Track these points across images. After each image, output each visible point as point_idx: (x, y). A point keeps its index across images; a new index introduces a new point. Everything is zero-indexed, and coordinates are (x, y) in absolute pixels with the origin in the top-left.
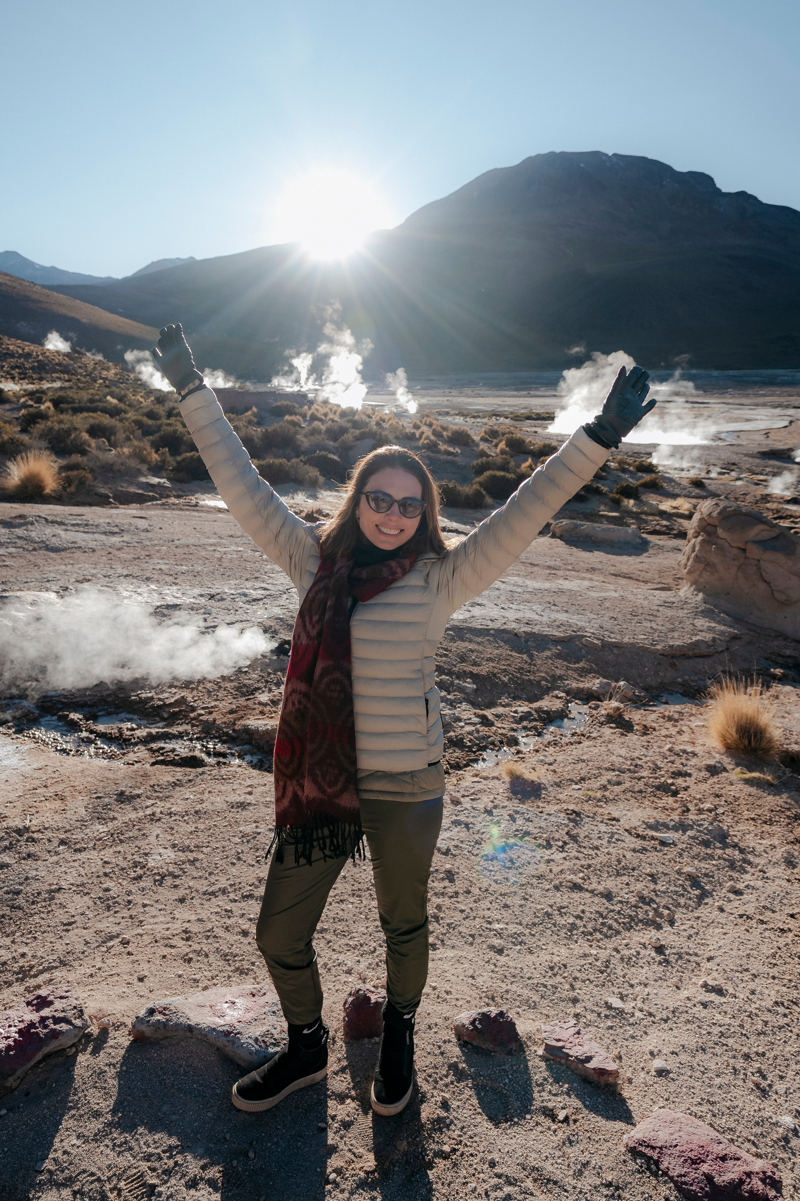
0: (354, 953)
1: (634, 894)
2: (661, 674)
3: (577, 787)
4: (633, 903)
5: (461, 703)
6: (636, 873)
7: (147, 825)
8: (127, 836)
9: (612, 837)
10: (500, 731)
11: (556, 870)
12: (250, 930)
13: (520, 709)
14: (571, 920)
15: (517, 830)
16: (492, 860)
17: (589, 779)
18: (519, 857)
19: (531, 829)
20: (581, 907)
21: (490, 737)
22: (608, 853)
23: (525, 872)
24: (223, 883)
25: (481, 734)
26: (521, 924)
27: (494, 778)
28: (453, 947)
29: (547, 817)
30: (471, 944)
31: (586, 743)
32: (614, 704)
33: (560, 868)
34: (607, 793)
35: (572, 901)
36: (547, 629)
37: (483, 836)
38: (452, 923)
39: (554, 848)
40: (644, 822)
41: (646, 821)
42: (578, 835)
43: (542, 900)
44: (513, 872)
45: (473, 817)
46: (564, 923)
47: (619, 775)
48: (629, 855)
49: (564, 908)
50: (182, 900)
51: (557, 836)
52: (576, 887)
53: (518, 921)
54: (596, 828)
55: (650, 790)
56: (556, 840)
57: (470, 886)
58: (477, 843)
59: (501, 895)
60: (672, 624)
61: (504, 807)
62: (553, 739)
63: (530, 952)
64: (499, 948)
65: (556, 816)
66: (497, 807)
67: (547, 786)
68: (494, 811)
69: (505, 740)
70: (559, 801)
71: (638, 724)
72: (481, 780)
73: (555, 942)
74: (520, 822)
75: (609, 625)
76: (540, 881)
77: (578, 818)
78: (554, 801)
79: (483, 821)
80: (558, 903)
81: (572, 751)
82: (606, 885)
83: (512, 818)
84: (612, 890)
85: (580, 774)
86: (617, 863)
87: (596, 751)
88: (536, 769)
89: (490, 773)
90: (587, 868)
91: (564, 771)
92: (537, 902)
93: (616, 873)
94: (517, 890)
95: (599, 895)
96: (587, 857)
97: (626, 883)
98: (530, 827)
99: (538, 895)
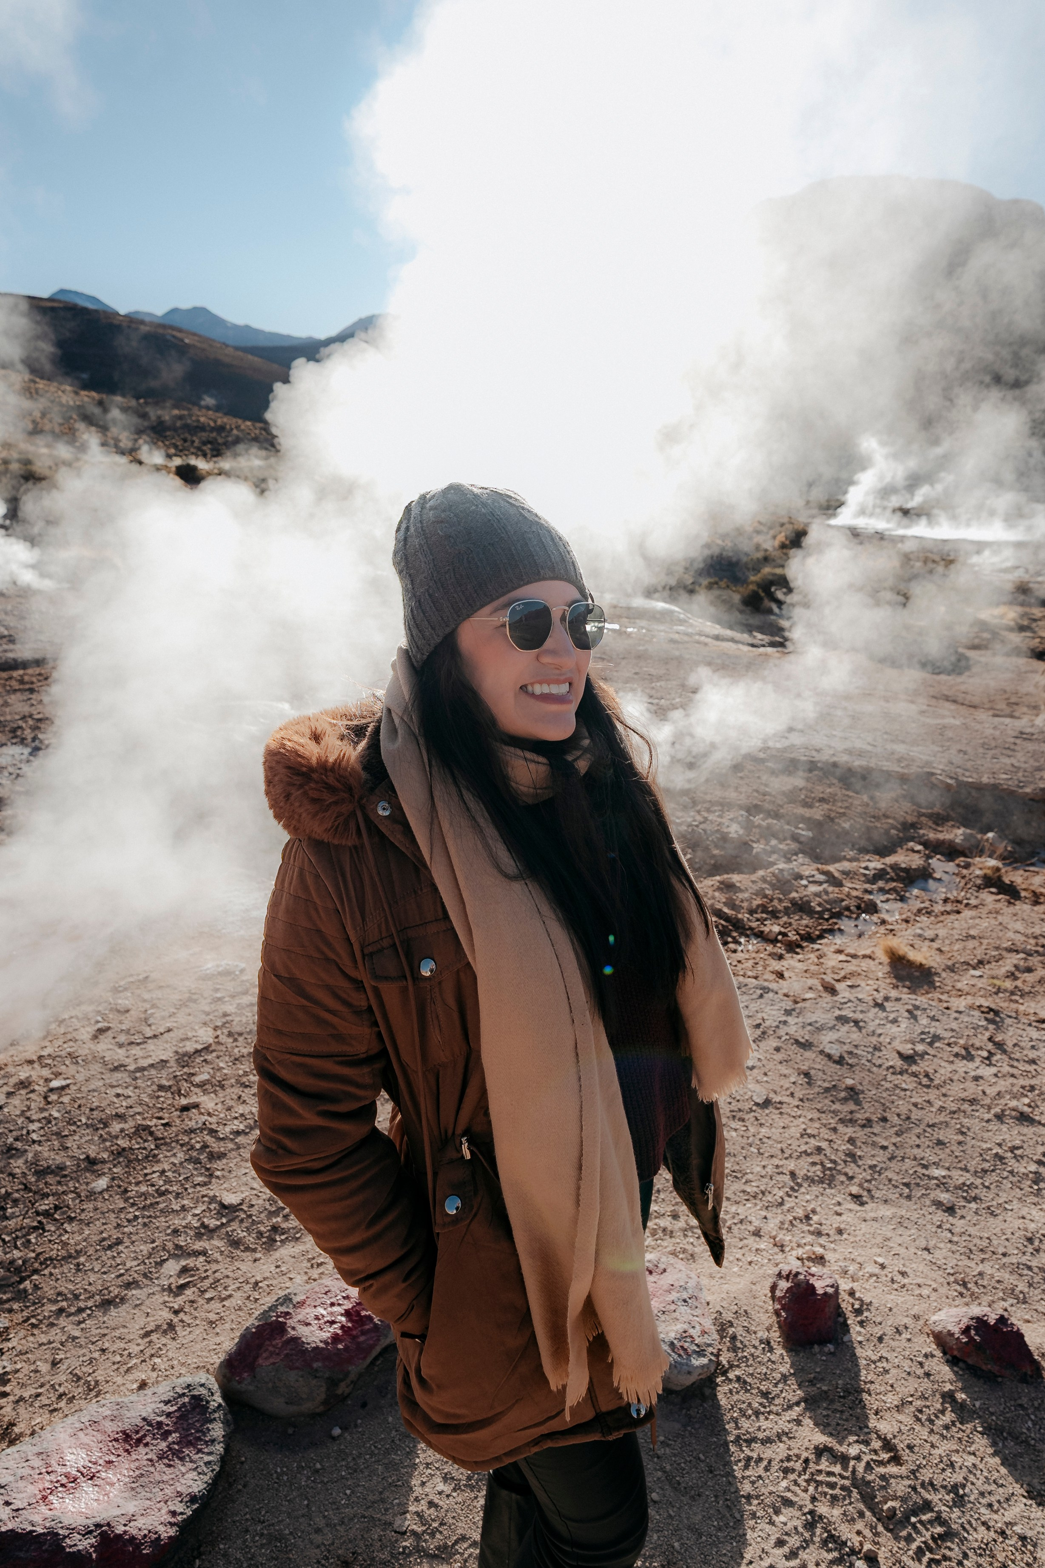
0: (756, 1204)
2: (1034, 825)
3: (977, 973)
5: (796, 854)
10: (854, 893)
11: (991, 1091)
13: (871, 865)
14: (1033, 1167)
15: (923, 1033)
16: (901, 1073)
17: (989, 962)
18: (936, 1071)
19: (941, 1032)
21: (843, 900)
23: (949, 1093)
25: (831, 896)
26: (966, 1169)
27: (865, 956)
28: (886, 1201)
29: (957, 1015)
30: (909, 1197)
31: (967, 913)
32: (992, 863)
33: (995, 1090)
34: (1019, 983)
36: (885, 763)
37: (881, 1039)
38: (875, 1166)
39: (978, 1060)
43: (986, 1135)
44: (934, 1092)
45: (862, 1012)
46: (1023, 1170)
47: (1025, 959)
49: (1018, 1148)
51: (978, 1044)
52: (1024, 1118)
53: (961, 1165)
54: (1024, 1034)
56: (978, 1049)
57: (884, 1111)
58: (876, 1048)
59: (929, 1126)
60: (1036, 760)
61: (898, 1000)
62: (922, 905)
63: (992, 1214)
64: (949, 1205)
65: (969, 1015)
66: (887, 999)
67: (939, 971)
68: (886, 1004)
69: (863, 905)
70: (961, 994)
71: (1025, 890)
72: (849, 959)
73: (1020, 1199)
74: (924, 1021)
75: (958, 759)
76: (974, 1107)
77: (998, 1019)
78: (954, 992)
79: (876, 1018)
80: (1007, 1141)
81: (953, 923)
83: (913, 1016)
85: (975, 955)
87: (984, 924)
88: (917, 946)
89: (856, 950)
90: (1030, 1091)
91: (952, 951)
92: (979, 1138)
94: (948, 1119)
96: (1024, 1074)
98: (939, 1029)
99: (977, 1128)
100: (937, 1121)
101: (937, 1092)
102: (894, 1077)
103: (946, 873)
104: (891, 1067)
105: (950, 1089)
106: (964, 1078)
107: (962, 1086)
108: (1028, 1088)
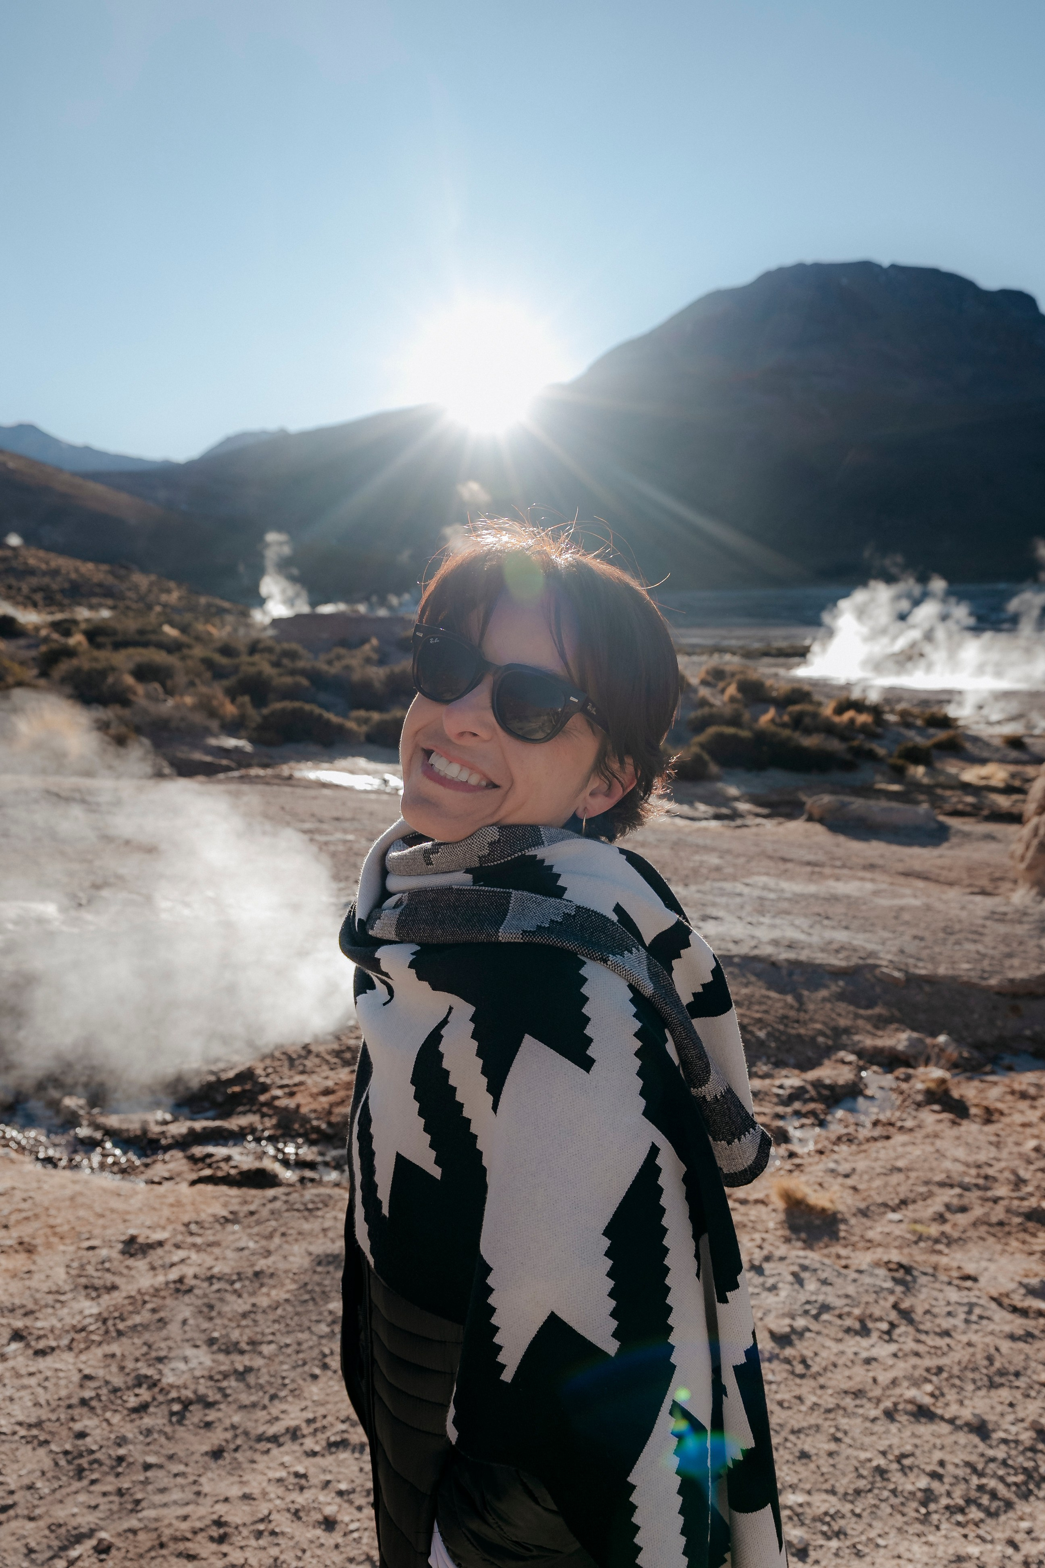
1: (1026, 1424)
2: (999, 1023)
3: (895, 1216)
4: (1028, 1443)
6: (1022, 1382)
7: (167, 1302)
8: (129, 1323)
9: (970, 1312)
11: (884, 1378)
12: (339, 1518)
13: (787, 1082)
14: (923, 1482)
15: (808, 1302)
17: (914, 1202)
18: (816, 1354)
19: (832, 1300)
20: (938, 1455)
22: (969, 1344)
23: (828, 1384)
24: (294, 1417)
26: (833, 1492)
27: (757, 1202)
29: (855, 1275)
31: (899, 1138)
32: (936, 1073)
33: (890, 1375)
34: (947, 1228)
35: (917, 1441)
36: (820, 955)
39: (875, 1335)
40: (1020, 1283)
41: (1025, 1281)
42: (912, 1310)
43: (867, 1440)
44: (809, 1383)
46: (909, 1487)
47: (960, 1196)
48: (1006, 1346)
49: (907, 1456)
50: (217, 1454)
51: (877, 1312)
52: (923, 1413)
53: (827, 1486)
54: (940, 1296)
55: (1017, 1220)
56: (877, 1320)
59: (793, 1432)
60: (1008, 945)
61: (782, 1259)
62: (844, 1131)
63: (859, 1555)
64: (800, 1546)
65: (872, 1275)
66: (768, 1259)
67: (847, 1216)
68: (766, 1266)
70: (870, 1244)
71: (976, 1105)
73: (899, 1530)
74: (811, 1285)
75: (912, 948)
76: (858, 1402)
77: (909, 1278)
78: (862, 1244)
80: (894, 1447)
81: (878, 1152)
82: (974, 1407)
83: (798, 1280)
84: (986, 1417)
85: (897, 1194)
86: (986, 1363)
87: (917, 1152)
88: (825, 1185)
89: (748, 1193)
90: (936, 1374)
91: (870, 1189)
92: (858, 1445)
93: (987, 1383)
94: (820, 1421)
95: (966, 1429)
96: (933, 1351)
97: (1007, 1402)
98: (829, 1296)
99: (858, 1431)
100: (805, 1424)
101: (812, 1383)
103: (882, 1088)
105: (830, 1379)
106: (852, 1362)
107: (847, 1373)
108: (934, 1371)
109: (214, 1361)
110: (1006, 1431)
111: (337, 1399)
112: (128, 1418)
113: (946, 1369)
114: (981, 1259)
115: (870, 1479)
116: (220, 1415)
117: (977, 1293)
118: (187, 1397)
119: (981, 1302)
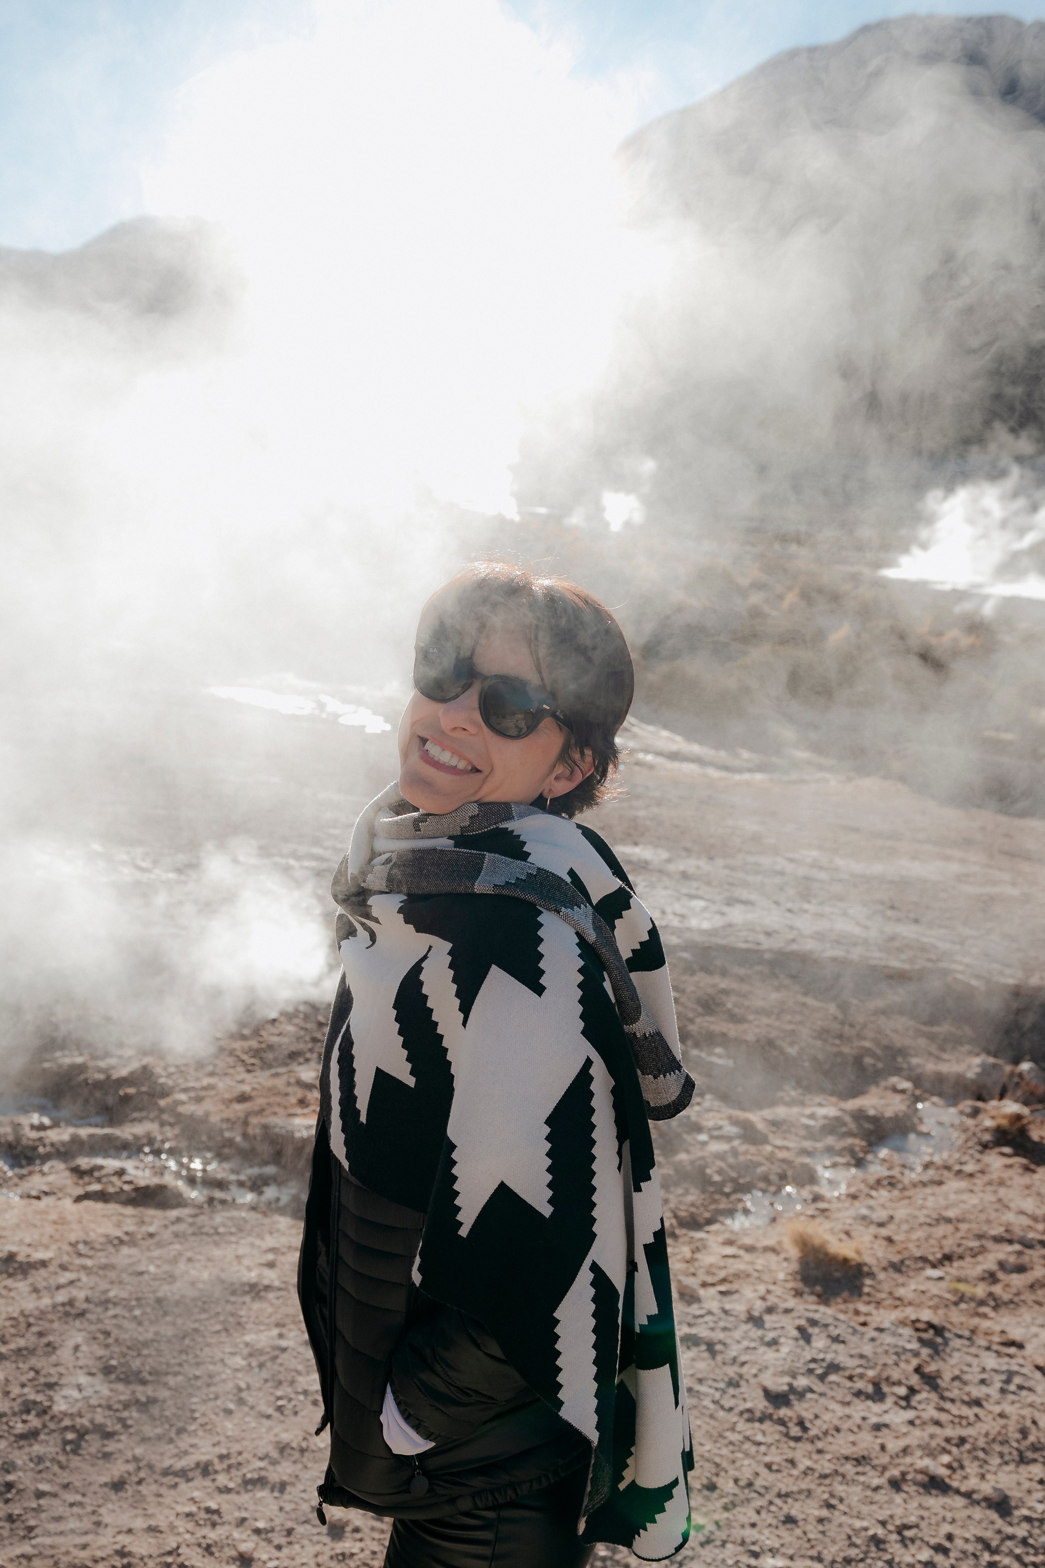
3: (936, 1273)
7: (56, 1325)
9: (1008, 1381)
10: (781, 1155)
11: (893, 1446)
13: (820, 1112)
14: (925, 1555)
15: (814, 1360)
16: (761, 1420)
17: (961, 1257)
18: (817, 1417)
19: (843, 1360)
20: (946, 1529)
21: (760, 1164)
22: (1002, 1415)
23: (830, 1448)
24: (205, 1452)
25: (742, 1158)
27: (766, 1249)
29: (875, 1334)
31: (954, 1184)
32: (1012, 1108)
33: (902, 1443)
34: (997, 1289)
35: (924, 1513)
37: (744, 1369)
39: (890, 1401)
42: (938, 1375)
43: (865, 1509)
44: (804, 1447)
45: (724, 1329)
47: (1019, 1253)
49: (911, 1528)
50: (117, 1486)
51: (896, 1375)
52: (934, 1484)
53: (812, 1553)
54: (975, 1362)
56: (894, 1384)
57: (717, 1475)
58: (733, 1383)
59: (780, 1496)
61: (787, 1311)
62: (888, 1173)
65: (894, 1334)
66: (773, 1310)
67: (875, 1270)
68: (767, 1318)
69: (790, 1173)
70: (899, 1302)
72: (742, 1253)
74: (820, 1342)
76: (860, 1469)
77: (939, 1340)
78: (889, 1302)
79: (743, 1338)
80: (896, 1518)
81: (925, 1199)
82: (997, 1482)
83: (804, 1335)
84: (1009, 1493)
85: (941, 1248)
86: (1018, 1436)
87: (974, 1200)
88: (853, 1234)
89: (757, 1240)
90: (958, 1446)
91: (909, 1240)
92: (855, 1513)
93: (1017, 1458)
94: (813, 1486)
95: (983, 1504)
96: (957, 1420)
97: (1037, 1478)
98: (841, 1355)
99: (856, 1499)
100: (795, 1489)
101: (809, 1447)
102: (749, 1425)
104: (749, 1411)
105: (831, 1443)
106: (859, 1427)
107: (852, 1438)
108: (954, 1442)
109: (111, 1390)
110: (1030, 1508)
111: (254, 1436)
112: (15, 1445)
113: (971, 1440)
114: (1033, 1324)
115: (864, 1548)
116: (120, 1446)
117: (1021, 1361)
118: (82, 1426)
119: (1023, 1371)
